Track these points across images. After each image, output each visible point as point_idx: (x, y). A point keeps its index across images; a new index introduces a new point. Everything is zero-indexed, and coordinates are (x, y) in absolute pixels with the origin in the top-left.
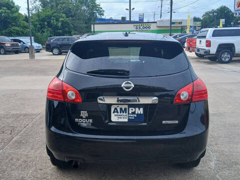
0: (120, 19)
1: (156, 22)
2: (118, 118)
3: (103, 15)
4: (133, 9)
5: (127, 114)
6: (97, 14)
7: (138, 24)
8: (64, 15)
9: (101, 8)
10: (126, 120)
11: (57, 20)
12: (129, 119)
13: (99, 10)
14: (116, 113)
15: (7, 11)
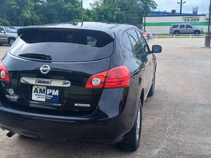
0: (171, 12)
1: (205, 15)
2: (38, 97)
3: (156, 8)
4: (185, 2)
5: (45, 94)
6: (151, 8)
7: (187, 17)
8: (119, 9)
9: (155, 2)
10: (44, 100)
11: (113, 13)
12: (46, 99)
13: (152, 4)
14: (36, 93)
15: (71, 6)
